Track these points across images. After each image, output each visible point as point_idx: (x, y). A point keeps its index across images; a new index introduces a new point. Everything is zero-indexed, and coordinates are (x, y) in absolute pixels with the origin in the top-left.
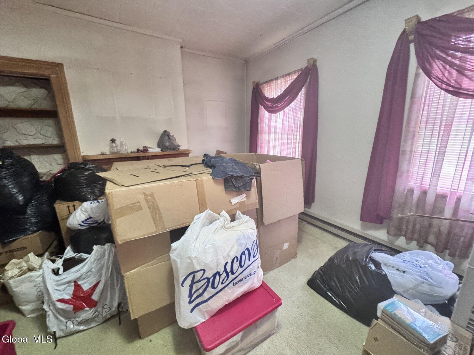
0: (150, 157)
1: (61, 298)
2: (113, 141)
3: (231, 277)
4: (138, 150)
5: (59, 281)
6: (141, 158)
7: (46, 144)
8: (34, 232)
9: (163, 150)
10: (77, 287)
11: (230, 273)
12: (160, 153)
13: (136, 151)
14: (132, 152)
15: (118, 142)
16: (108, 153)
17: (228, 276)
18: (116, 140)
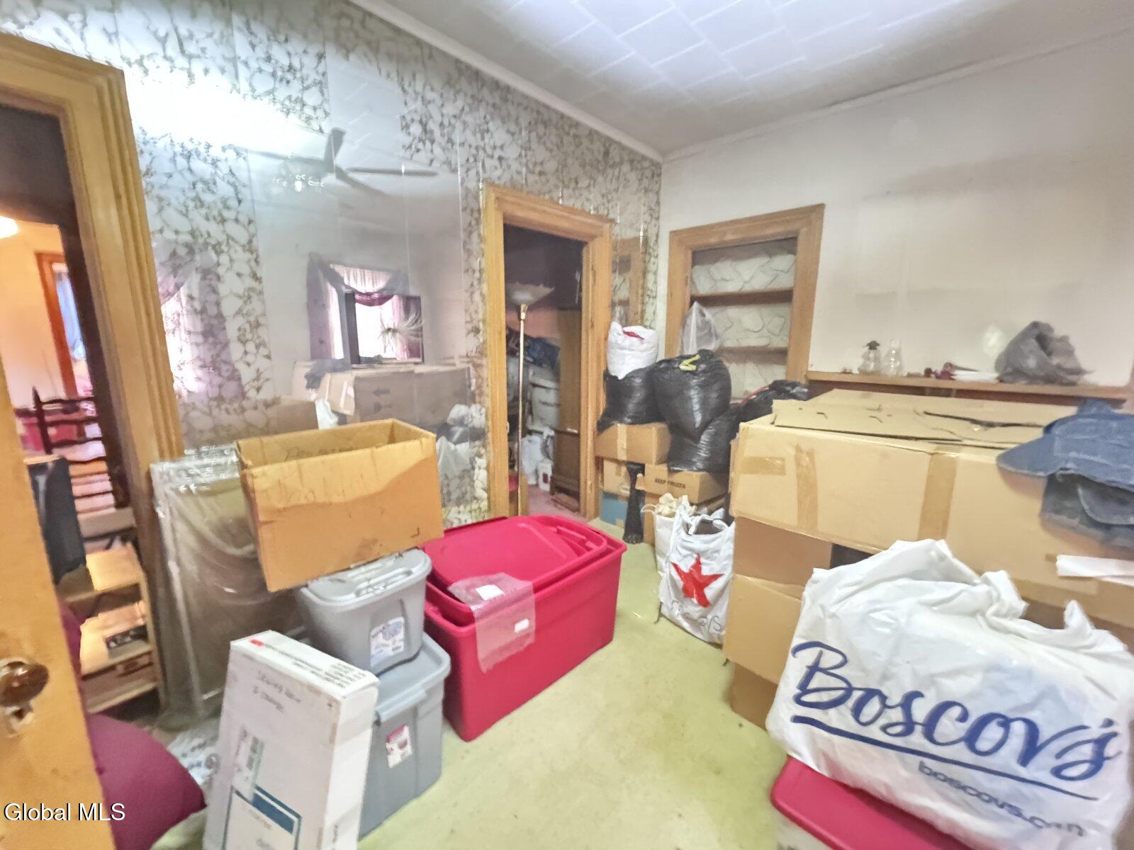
0: (954, 393)
1: (677, 563)
2: (873, 346)
3: (917, 740)
4: (928, 372)
5: (685, 541)
6: (928, 391)
7: (769, 346)
8: (699, 470)
9: (1005, 378)
10: (698, 565)
11: (918, 729)
12: (993, 385)
13: (922, 373)
14: (910, 376)
15: (883, 350)
16: (856, 371)
17: (909, 727)
18: (878, 345)
